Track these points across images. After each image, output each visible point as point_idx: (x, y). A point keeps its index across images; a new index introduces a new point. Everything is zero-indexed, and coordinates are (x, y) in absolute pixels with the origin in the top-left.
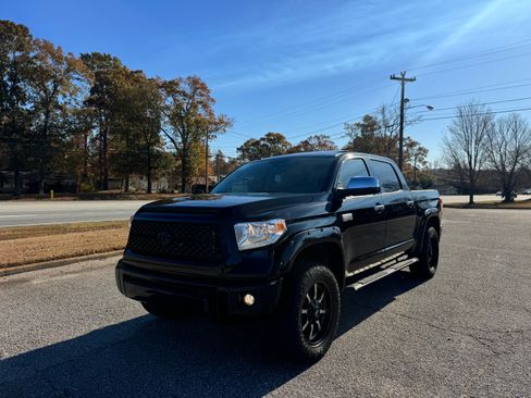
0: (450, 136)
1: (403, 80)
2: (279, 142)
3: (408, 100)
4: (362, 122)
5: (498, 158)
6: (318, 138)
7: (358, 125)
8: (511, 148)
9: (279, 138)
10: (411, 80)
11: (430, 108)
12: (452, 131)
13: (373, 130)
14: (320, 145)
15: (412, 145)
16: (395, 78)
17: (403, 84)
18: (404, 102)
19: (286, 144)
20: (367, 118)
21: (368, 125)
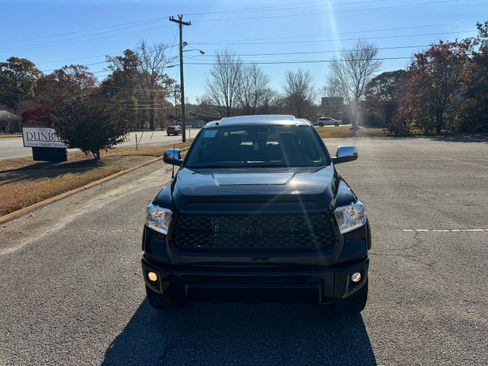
0: (212, 79)
1: (180, 23)
2: (26, 70)
3: (186, 44)
4: (124, 56)
5: (244, 99)
6: (75, 68)
7: (120, 59)
8: (252, 91)
9: (27, 65)
10: (187, 24)
11: (202, 52)
12: (213, 74)
13: (136, 65)
14: (77, 75)
15: (169, 82)
16: (173, 20)
17: (181, 27)
18: (182, 44)
19: (36, 72)
20: (128, 52)
21: (130, 58)
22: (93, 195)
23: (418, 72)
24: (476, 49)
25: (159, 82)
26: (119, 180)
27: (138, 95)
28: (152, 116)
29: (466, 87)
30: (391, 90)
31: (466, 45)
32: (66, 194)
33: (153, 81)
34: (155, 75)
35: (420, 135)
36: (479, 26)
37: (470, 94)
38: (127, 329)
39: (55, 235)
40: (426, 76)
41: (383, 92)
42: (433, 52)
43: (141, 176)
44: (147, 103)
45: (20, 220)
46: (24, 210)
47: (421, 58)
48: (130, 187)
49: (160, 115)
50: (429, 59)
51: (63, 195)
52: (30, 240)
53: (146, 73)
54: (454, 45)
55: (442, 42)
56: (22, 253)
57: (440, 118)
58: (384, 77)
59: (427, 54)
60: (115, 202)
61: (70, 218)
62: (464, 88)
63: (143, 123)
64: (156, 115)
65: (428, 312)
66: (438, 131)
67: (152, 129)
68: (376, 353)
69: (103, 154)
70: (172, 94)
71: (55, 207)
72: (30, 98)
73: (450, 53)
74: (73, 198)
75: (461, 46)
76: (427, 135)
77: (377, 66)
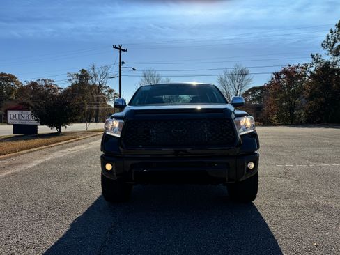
1: (120, 49)
2: (11, 81)
3: (123, 63)
4: (79, 73)
6: (45, 81)
7: (77, 75)
9: (12, 78)
10: (124, 51)
11: (134, 69)
13: (88, 79)
14: (46, 86)
15: (111, 91)
16: (115, 48)
17: (120, 52)
18: (121, 63)
19: (18, 83)
20: (83, 71)
21: (84, 75)
22: (57, 150)
23: (276, 84)
24: (312, 69)
25: (103, 91)
26: (74, 143)
27: (88, 99)
28: (97, 113)
29: (308, 94)
30: (258, 98)
31: (305, 67)
32: (38, 148)
33: (99, 90)
34: (101, 86)
35: (279, 125)
36: (313, 56)
37: (311, 98)
38: (86, 213)
39: (30, 169)
40: (281, 86)
41: (253, 100)
42: (284, 72)
43: (91, 141)
44: (94, 104)
45: (4, 161)
46: (6, 156)
47: (278, 76)
48: (83, 146)
49: (103, 113)
50: (282, 76)
51: (35, 149)
52: (12, 171)
53: (94, 85)
54: (297, 67)
55: (290, 66)
56: (6, 177)
57: (292, 114)
58: (254, 90)
59: (281, 73)
60: (73, 154)
61: (41, 161)
62: (306, 94)
63: (90, 119)
64: (100, 113)
65: (300, 202)
66: (292, 122)
67: (97, 121)
68: (267, 221)
69: (63, 129)
70: (111, 99)
71: (30, 156)
72: (12, 100)
73: (295, 72)
74: (43, 151)
75: (302, 68)
76: (284, 125)
77: (249, 81)
